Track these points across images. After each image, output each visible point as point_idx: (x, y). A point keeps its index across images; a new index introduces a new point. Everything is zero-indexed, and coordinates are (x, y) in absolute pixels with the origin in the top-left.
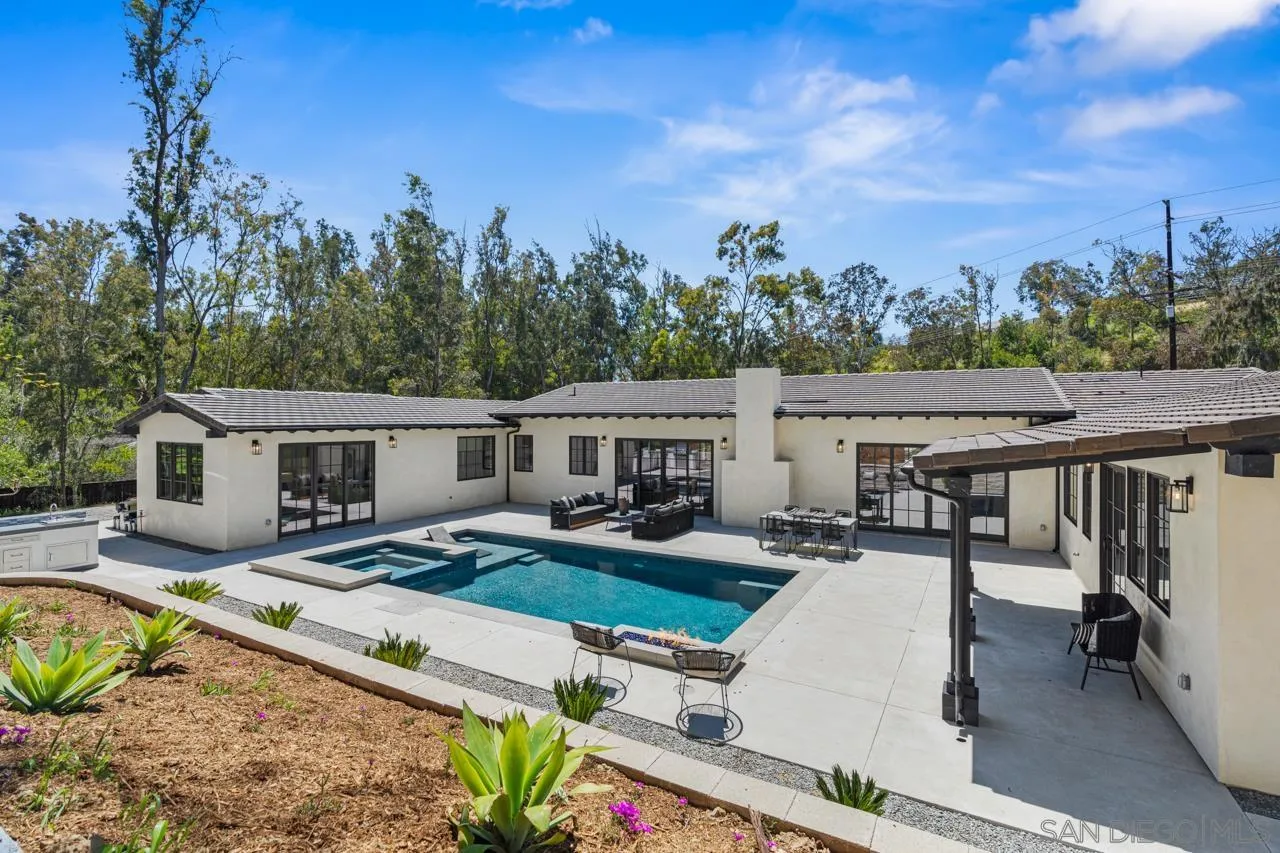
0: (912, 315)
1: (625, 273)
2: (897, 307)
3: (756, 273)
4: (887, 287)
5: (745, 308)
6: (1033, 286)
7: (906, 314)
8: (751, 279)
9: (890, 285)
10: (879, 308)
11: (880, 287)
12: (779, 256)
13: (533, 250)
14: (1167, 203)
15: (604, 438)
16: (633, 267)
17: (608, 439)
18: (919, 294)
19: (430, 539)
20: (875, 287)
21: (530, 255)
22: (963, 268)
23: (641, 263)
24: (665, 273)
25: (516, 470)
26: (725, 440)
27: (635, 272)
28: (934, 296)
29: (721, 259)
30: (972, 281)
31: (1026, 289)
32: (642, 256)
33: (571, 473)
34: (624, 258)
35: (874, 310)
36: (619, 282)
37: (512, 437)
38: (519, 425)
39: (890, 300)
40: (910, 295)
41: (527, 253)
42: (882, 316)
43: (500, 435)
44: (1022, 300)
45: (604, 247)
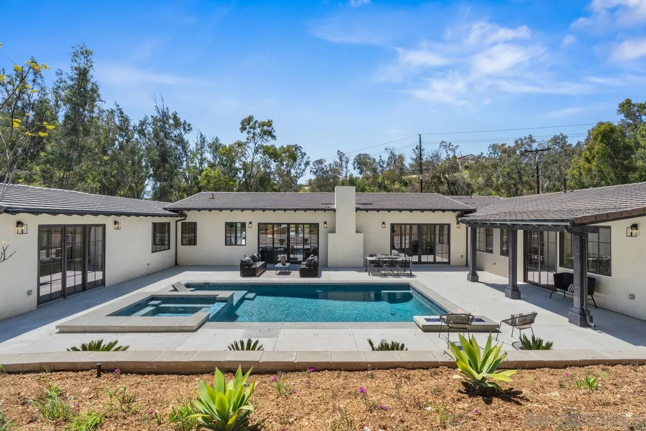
0: (317, 171)
1: (176, 132)
2: (311, 167)
3: (259, 143)
4: (306, 157)
5: (253, 160)
6: (359, 163)
7: (315, 170)
8: (257, 146)
9: (307, 156)
10: (303, 167)
11: (303, 157)
12: (274, 137)
13: (115, 108)
14: (420, 135)
15: (250, 223)
16: (182, 129)
17: (253, 223)
18: (320, 162)
19: (176, 290)
20: (300, 157)
21: (112, 112)
22: (339, 151)
23: (188, 128)
24: (201, 136)
25: (182, 244)
26: (325, 223)
27: (183, 132)
28: (327, 163)
29: (242, 132)
30: (341, 158)
31: (356, 164)
32: (190, 125)
33: (226, 245)
34: (177, 123)
35: (300, 167)
36: (171, 137)
37: (179, 224)
38: (186, 216)
39: (307, 164)
40: (316, 162)
41: (110, 110)
42: (304, 170)
43: (172, 221)
44: (354, 169)
45: (165, 115)
